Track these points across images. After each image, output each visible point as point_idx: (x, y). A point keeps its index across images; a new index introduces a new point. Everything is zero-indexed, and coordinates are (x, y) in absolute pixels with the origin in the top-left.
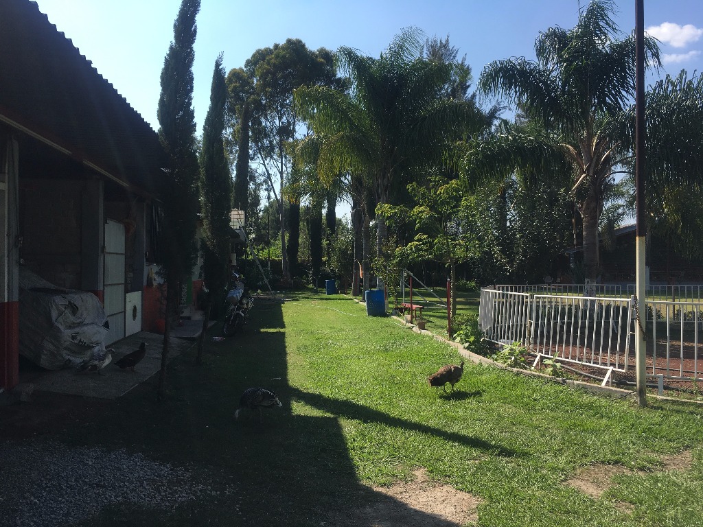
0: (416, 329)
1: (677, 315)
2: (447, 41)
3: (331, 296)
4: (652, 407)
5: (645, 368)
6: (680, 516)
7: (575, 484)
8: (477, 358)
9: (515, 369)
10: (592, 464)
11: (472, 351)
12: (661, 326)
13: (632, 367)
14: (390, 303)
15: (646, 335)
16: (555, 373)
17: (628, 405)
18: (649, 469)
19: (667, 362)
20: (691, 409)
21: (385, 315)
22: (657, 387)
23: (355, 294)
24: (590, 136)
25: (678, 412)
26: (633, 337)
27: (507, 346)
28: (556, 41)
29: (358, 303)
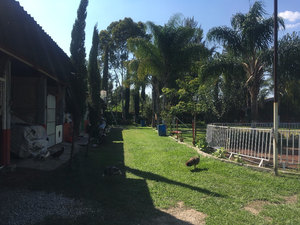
0: (179, 142)
1: (291, 136)
2: (193, 18)
3: (143, 127)
4: (280, 176)
5: (277, 159)
6: (292, 223)
7: (247, 209)
8: (205, 154)
9: (222, 159)
10: (254, 200)
11: (203, 151)
12: (284, 141)
13: (272, 159)
14: (168, 130)
15: (278, 145)
16: (239, 161)
17: (270, 175)
18: (279, 203)
19: (287, 156)
20: (297, 177)
21: (166, 136)
22: (282, 167)
23: (154, 127)
24: (254, 60)
25: (291, 178)
26: (272, 146)
27: (218, 149)
28: (240, 19)
29: (154, 130)
